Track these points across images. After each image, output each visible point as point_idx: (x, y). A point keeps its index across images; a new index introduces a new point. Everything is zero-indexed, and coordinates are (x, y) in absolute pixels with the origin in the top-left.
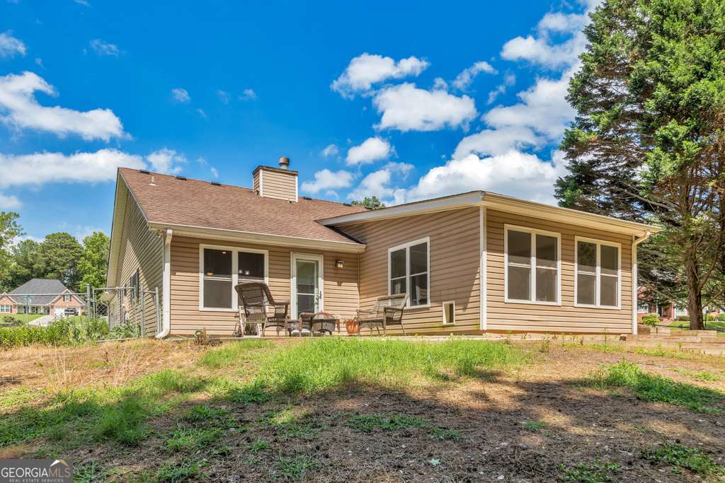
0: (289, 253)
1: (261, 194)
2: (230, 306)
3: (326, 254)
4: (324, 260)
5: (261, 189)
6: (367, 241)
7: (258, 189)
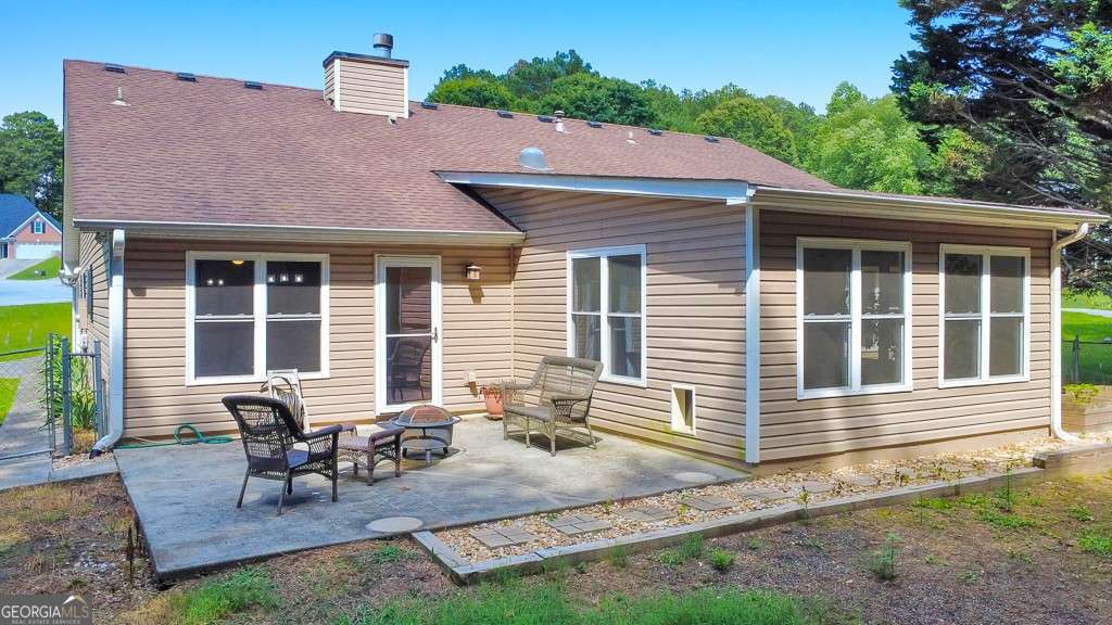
0: (372, 255)
1: (338, 107)
2: (250, 371)
3: (446, 253)
4: (443, 264)
5: (337, 97)
6: (528, 226)
7: (331, 96)
